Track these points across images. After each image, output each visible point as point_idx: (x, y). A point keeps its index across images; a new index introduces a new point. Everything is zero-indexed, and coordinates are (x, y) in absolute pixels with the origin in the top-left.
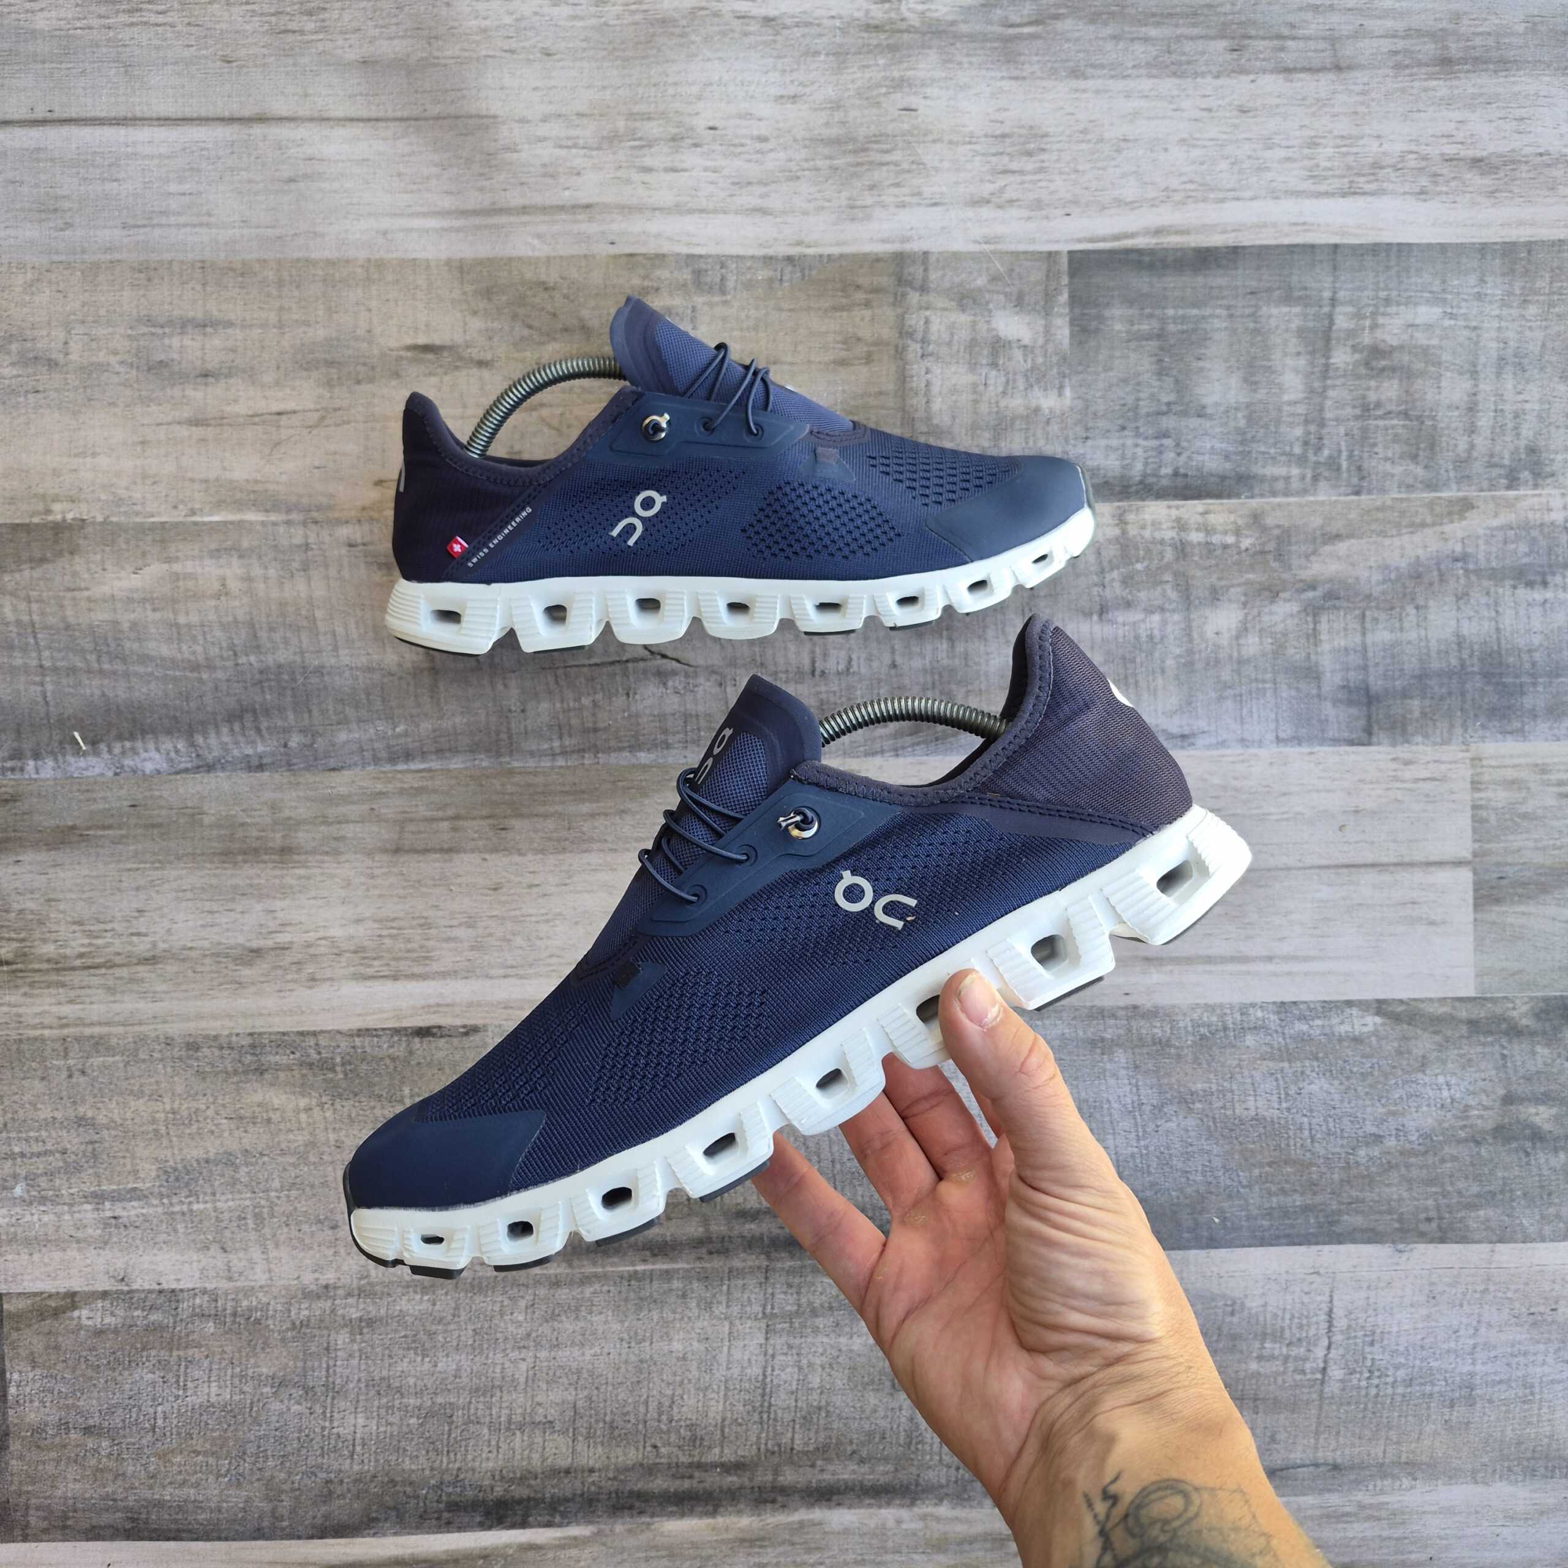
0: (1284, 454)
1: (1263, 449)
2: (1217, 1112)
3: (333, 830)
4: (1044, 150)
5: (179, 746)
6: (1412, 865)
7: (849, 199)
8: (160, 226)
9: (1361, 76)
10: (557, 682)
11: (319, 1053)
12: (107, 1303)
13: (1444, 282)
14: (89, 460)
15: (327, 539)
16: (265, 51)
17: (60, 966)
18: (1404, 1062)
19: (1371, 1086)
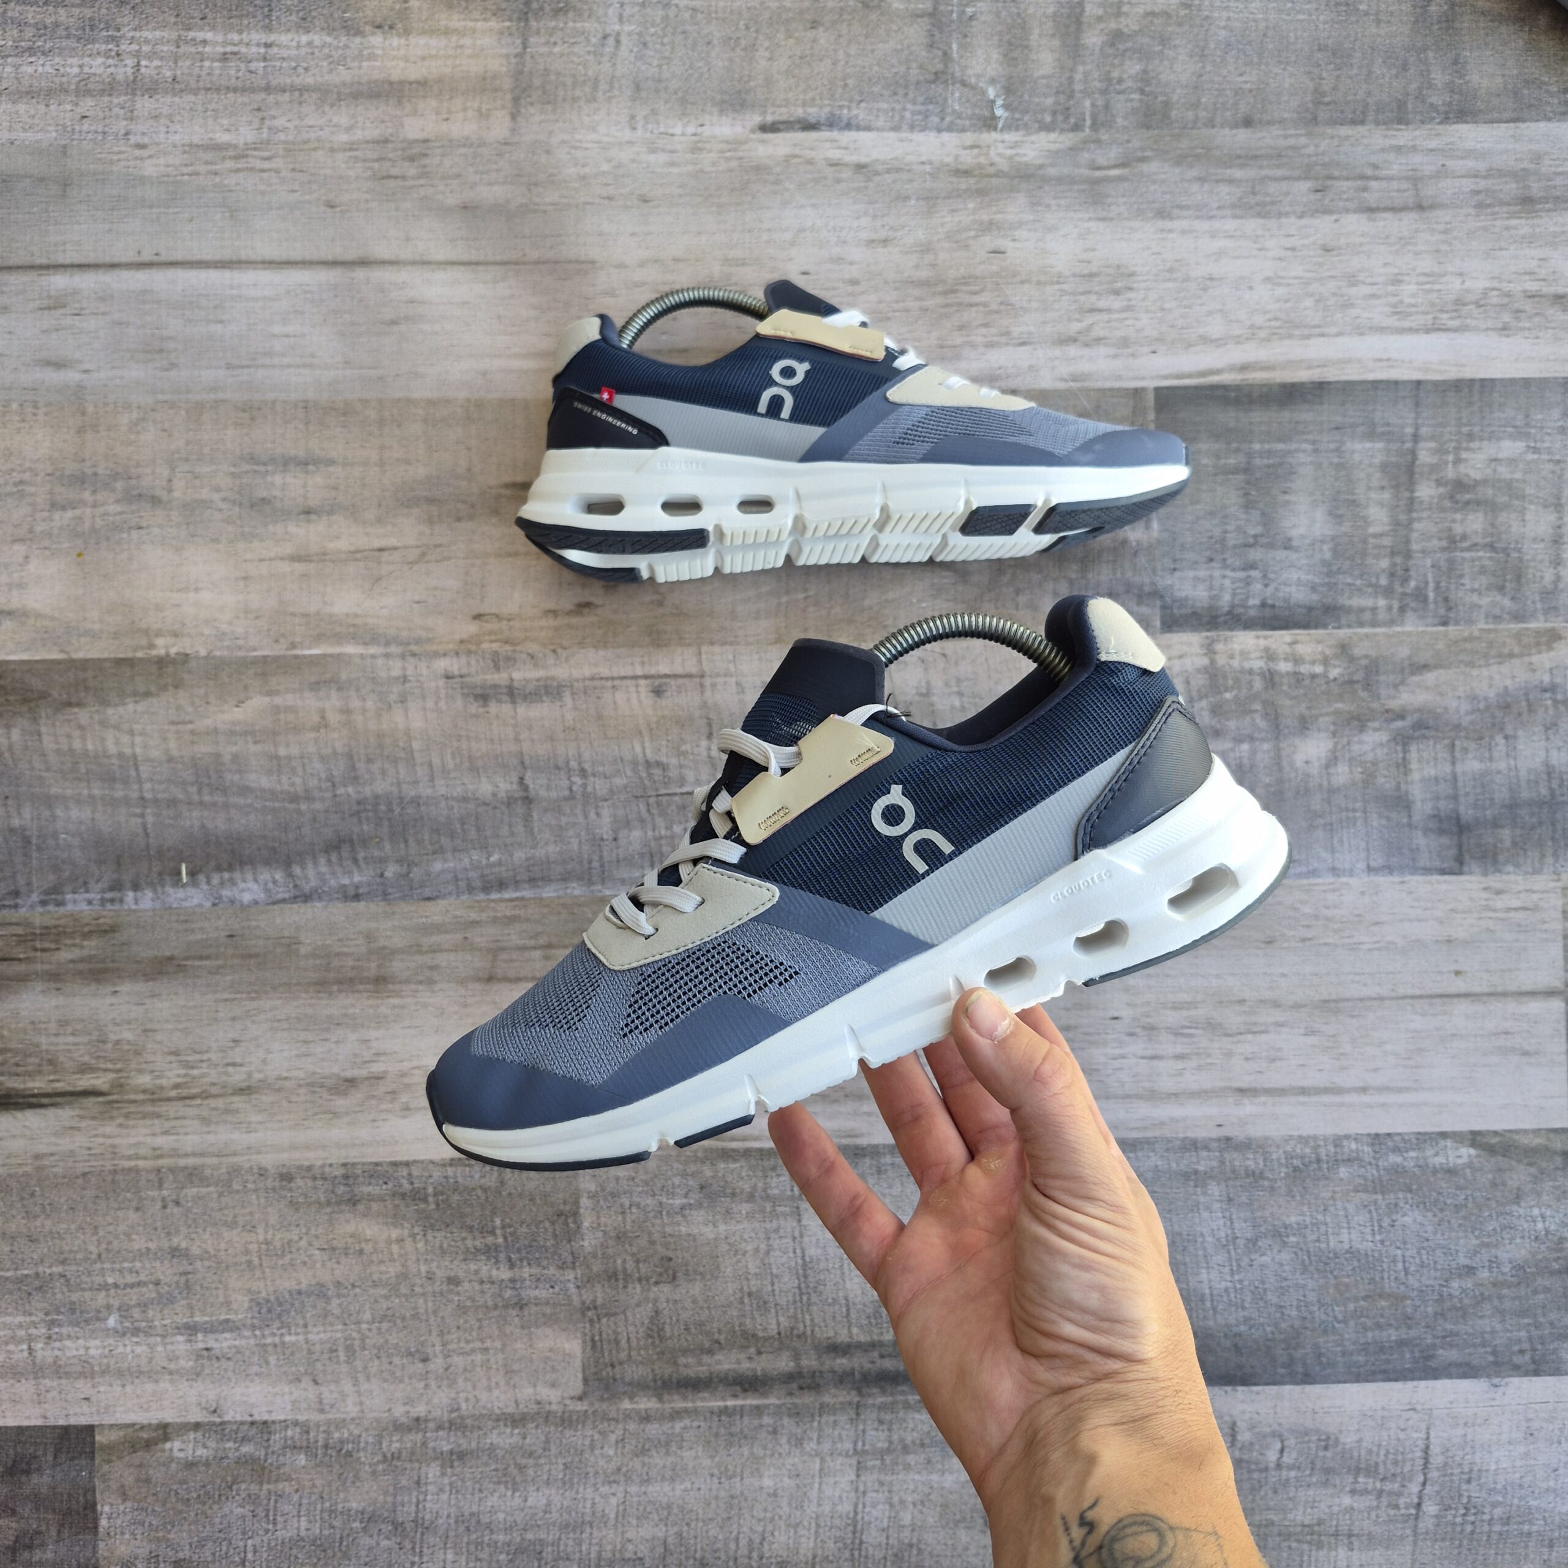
0: (1370, 585)
1: (1349, 580)
2: (1311, 1245)
3: (427, 959)
4: (1131, 289)
5: (277, 877)
6: (1505, 994)
7: (939, 339)
8: (263, 366)
9: (1443, 216)
10: (649, 811)
11: (412, 1183)
12: (199, 1435)
13: (1527, 416)
14: (191, 595)
15: (425, 672)
16: (368, 196)
17: (155, 1096)
18: (1499, 1194)
19: (1465, 1218)
